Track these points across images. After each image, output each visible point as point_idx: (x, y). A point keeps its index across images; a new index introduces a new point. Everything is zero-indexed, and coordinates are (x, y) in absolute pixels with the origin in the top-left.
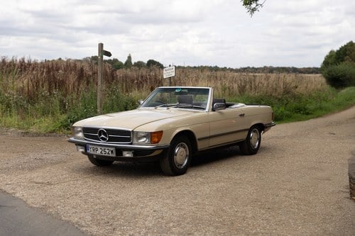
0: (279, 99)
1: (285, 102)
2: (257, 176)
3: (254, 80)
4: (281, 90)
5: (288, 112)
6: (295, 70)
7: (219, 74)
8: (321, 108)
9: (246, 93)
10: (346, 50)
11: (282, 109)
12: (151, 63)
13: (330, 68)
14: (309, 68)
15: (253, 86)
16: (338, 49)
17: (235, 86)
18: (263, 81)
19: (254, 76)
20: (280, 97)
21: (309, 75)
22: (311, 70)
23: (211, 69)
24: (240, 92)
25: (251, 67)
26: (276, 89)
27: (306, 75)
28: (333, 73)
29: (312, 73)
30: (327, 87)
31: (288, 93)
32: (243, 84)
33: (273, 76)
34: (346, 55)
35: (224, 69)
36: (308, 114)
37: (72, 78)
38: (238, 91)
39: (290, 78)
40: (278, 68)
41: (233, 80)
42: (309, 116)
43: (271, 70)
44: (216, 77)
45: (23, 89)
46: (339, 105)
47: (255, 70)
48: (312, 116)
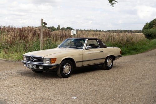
0: (124, 45)
1: (127, 46)
2: (114, 83)
3: (113, 36)
4: (125, 40)
5: (128, 50)
6: (131, 31)
7: (97, 33)
8: (143, 49)
9: (109, 42)
10: (153, 22)
11: (125, 49)
12: (68, 28)
13: (147, 30)
14: (137, 31)
15: (112, 38)
16: (150, 22)
17: (104, 38)
18: (117, 36)
19: (113, 34)
20: (124, 43)
21: (138, 33)
22: (138, 31)
23: (94, 31)
24: (107, 41)
25: (112, 30)
26: (123, 40)
27: (136, 33)
28: (148, 33)
29: (138, 32)
30: (145, 39)
31: (128, 41)
32: (108, 38)
33: (122, 34)
34: (153, 25)
35: (100, 31)
36: (137, 51)
37: (31, 35)
38: (105, 41)
39: (129, 35)
40: (124, 30)
41: (104, 36)
42: (138, 52)
43: (121, 31)
44: (96, 34)
45: (7, 40)
46: (151, 47)
47: (113, 31)
48: (139, 52)
